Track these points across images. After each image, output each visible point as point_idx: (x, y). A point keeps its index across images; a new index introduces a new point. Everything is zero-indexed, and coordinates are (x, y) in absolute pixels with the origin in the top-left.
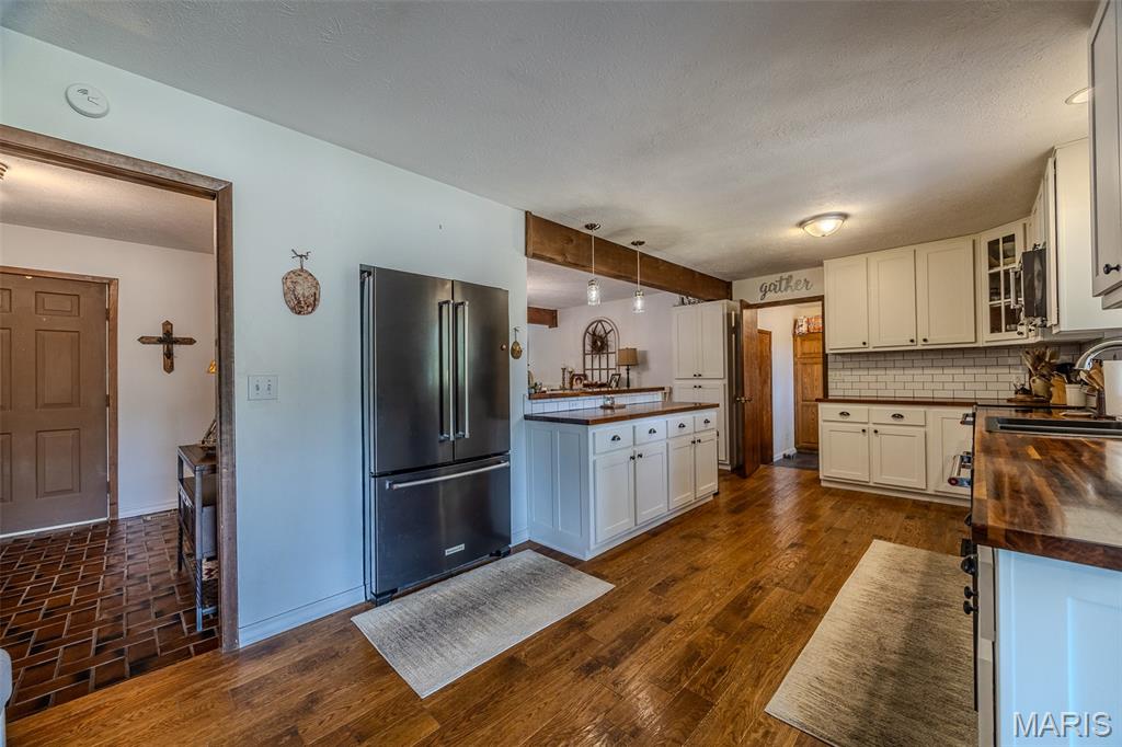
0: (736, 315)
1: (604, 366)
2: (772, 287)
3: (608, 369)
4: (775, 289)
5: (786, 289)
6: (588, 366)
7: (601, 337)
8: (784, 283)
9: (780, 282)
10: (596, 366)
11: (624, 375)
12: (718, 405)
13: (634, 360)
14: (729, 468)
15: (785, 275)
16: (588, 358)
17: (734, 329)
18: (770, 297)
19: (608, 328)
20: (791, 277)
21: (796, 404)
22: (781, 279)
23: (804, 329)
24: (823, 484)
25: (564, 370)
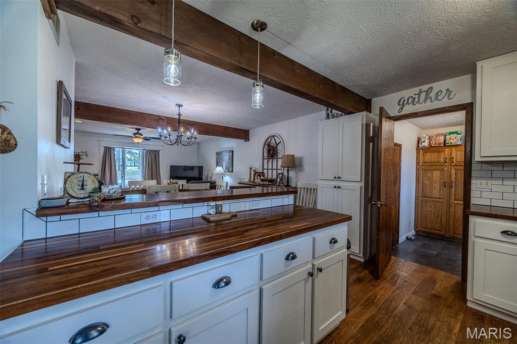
0: (374, 126)
1: (275, 167)
2: (411, 100)
3: (277, 169)
4: (413, 102)
5: (425, 101)
6: (266, 167)
7: (273, 147)
8: (423, 95)
9: (419, 94)
10: (270, 167)
11: (286, 174)
12: (349, 218)
13: (293, 163)
14: (362, 260)
15: (425, 88)
16: (266, 161)
17: (372, 138)
18: (408, 109)
19: (278, 141)
20: (431, 88)
21: (417, 199)
22: (420, 92)
23: (426, 144)
24: (469, 304)
25: (251, 169)
